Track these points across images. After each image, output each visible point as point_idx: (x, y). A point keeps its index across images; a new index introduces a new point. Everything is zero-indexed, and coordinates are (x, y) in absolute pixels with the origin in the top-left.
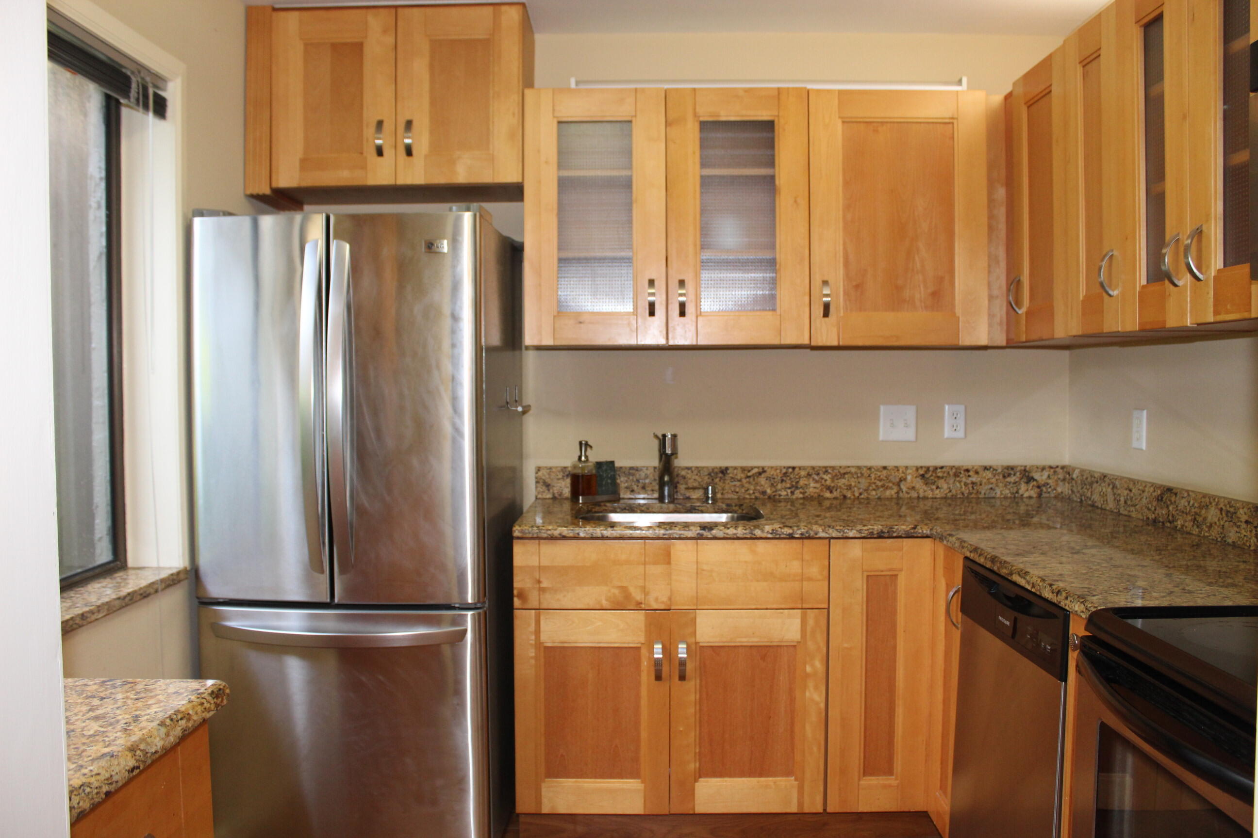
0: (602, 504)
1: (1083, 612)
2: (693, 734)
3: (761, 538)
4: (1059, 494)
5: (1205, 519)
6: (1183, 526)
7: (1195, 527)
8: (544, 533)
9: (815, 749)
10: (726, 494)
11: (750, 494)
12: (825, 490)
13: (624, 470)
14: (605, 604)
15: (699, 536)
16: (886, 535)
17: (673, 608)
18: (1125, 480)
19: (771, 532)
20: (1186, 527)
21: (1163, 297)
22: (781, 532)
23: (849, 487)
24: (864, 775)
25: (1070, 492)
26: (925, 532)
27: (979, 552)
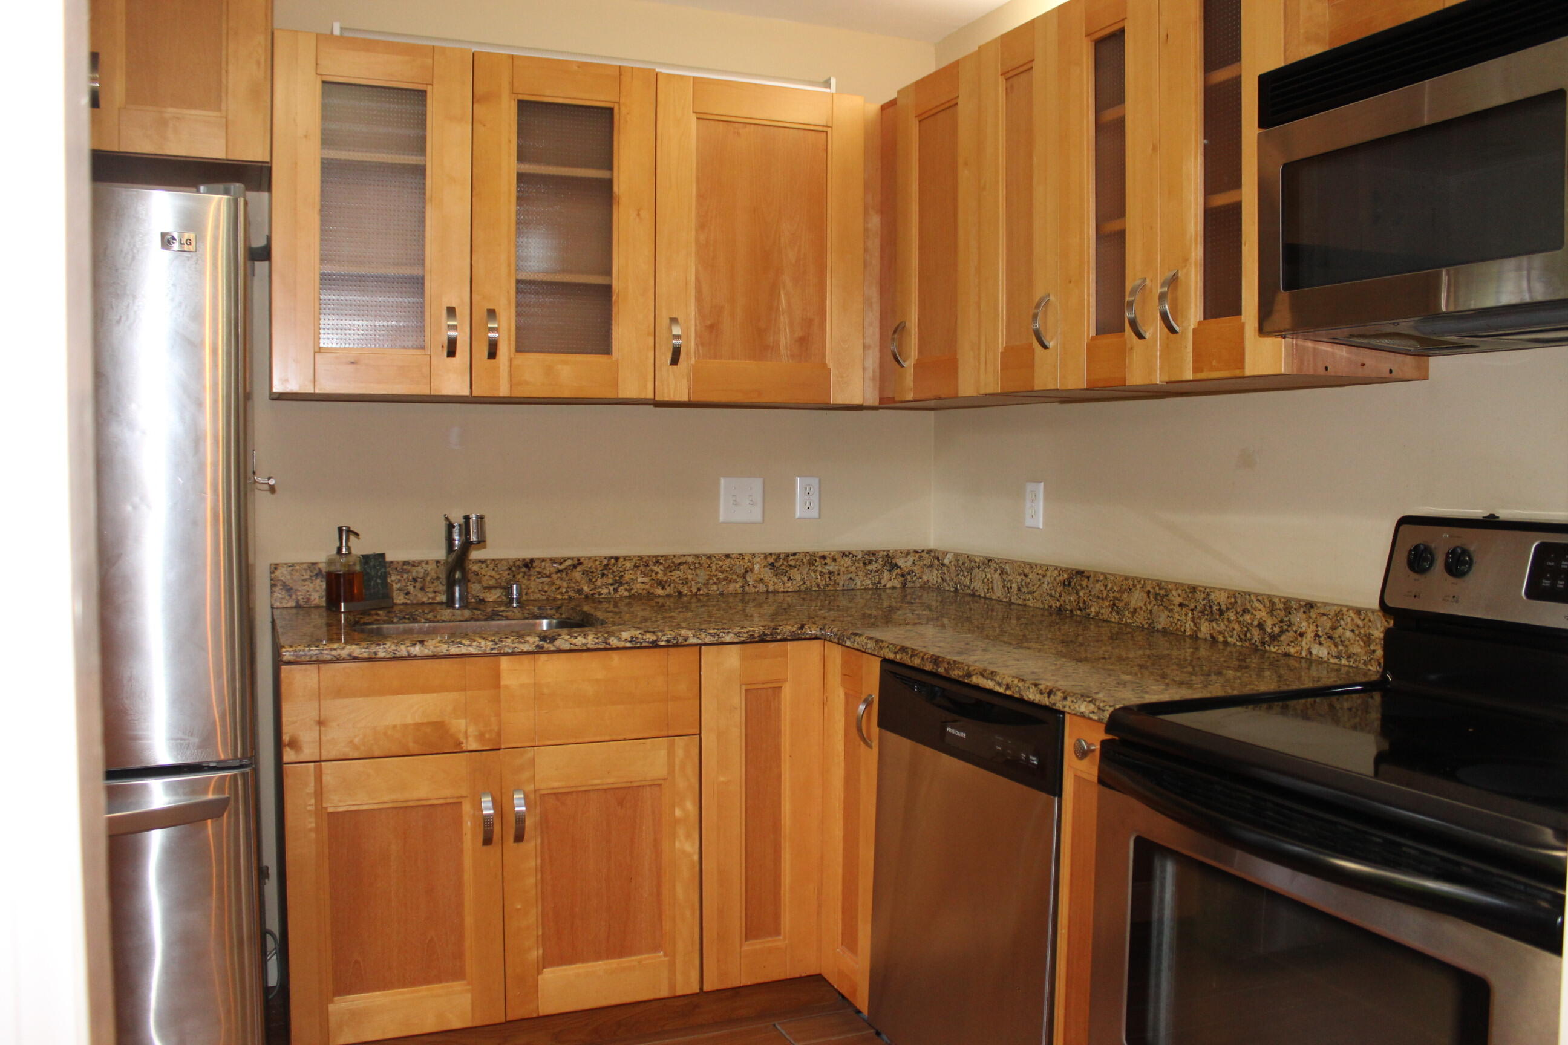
0: (373, 612)
1: (1093, 712)
2: (534, 910)
3: (618, 649)
4: (925, 583)
5: (1127, 604)
6: (1097, 613)
7: (1114, 613)
8: (327, 654)
9: (688, 913)
10: (532, 594)
11: (562, 594)
12: (655, 585)
13: (395, 565)
14: (413, 747)
15: (538, 649)
16: (768, 638)
17: (503, 747)
18: (1018, 563)
19: (629, 639)
20: (1102, 614)
21: (1123, 352)
22: (642, 638)
23: (686, 581)
24: (747, 939)
25: (940, 580)
26: (814, 632)
27: (910, 652)
